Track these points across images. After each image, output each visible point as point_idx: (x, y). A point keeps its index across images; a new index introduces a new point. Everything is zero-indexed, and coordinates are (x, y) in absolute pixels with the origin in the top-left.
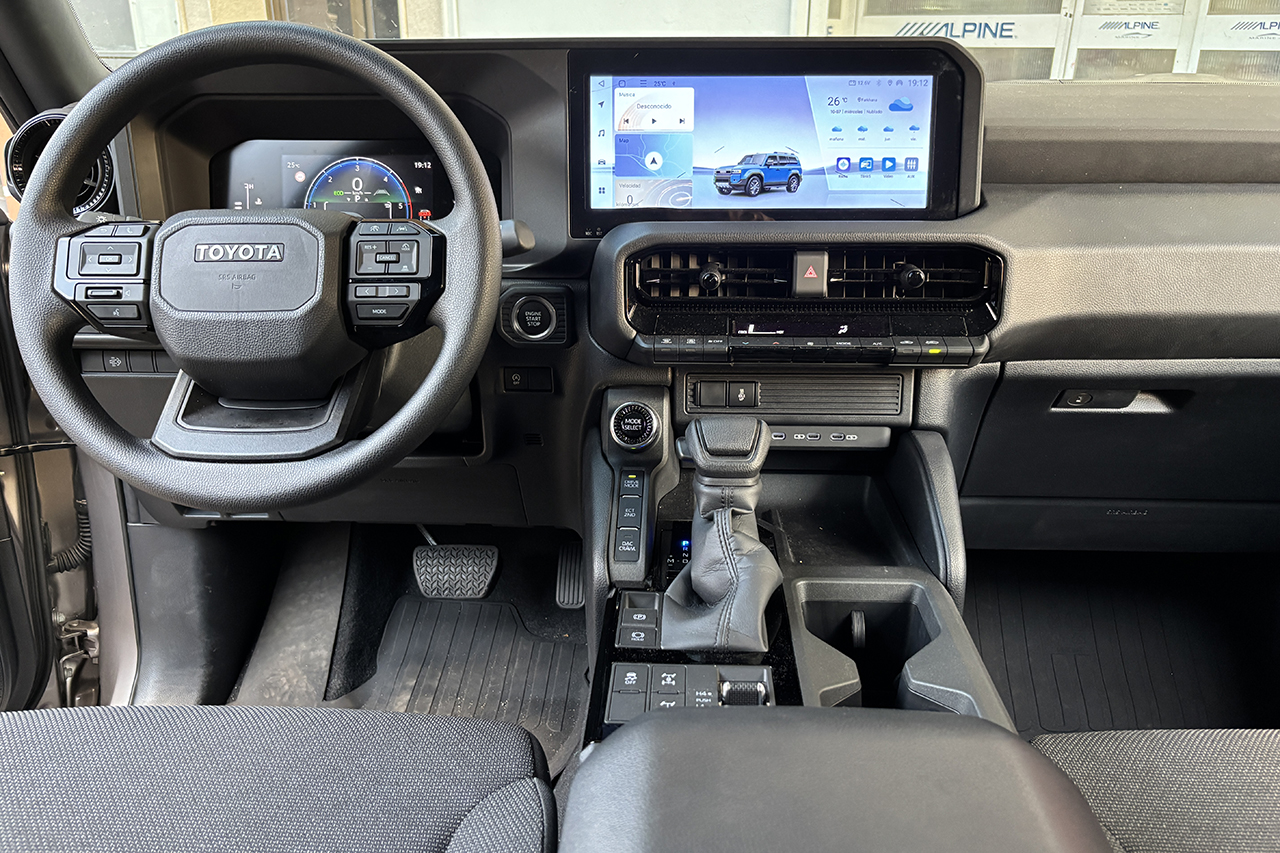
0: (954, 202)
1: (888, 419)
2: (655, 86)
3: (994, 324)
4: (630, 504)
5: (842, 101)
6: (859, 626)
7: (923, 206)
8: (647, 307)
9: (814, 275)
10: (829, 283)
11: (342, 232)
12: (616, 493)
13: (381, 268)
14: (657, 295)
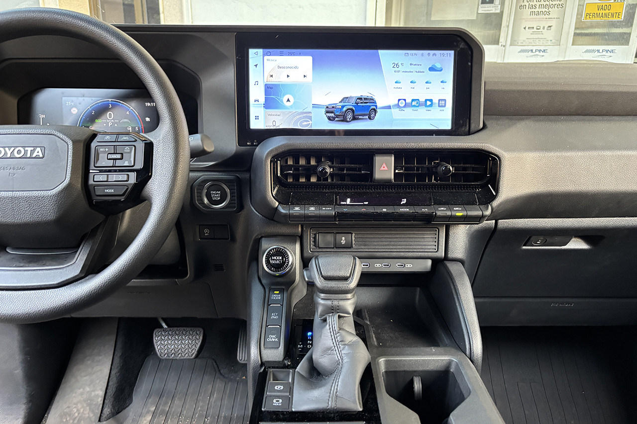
0: (468, 126)
1: (430, 254)
2: (289, 55)
3: (494, 198)
4: (275, 310)
5: (400, 65)
6: (418, 386)
7: (449, 128)
8: (285, 187)
9: (386, 168)
10: (395, 174)
11: (85, 140)
12: (266, 302)
13: (111, 163)
14: (291, 180)
